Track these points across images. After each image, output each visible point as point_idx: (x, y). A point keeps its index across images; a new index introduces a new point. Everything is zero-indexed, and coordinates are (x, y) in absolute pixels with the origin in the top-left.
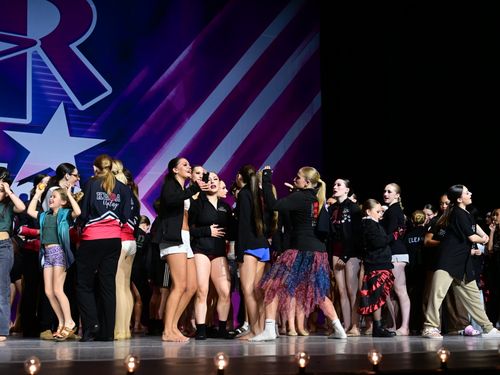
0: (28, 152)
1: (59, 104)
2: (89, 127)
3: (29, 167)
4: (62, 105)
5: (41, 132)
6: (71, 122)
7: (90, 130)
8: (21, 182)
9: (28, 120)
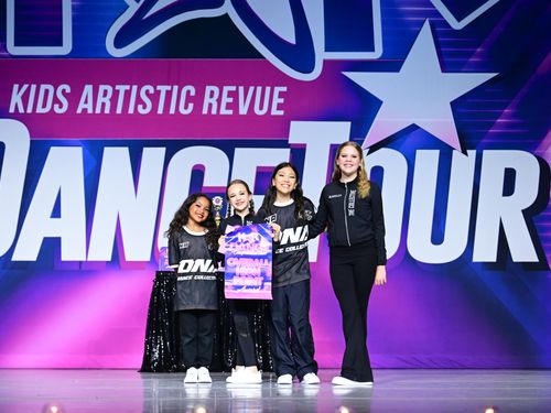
0: (379, 103)
1: (421, 24)
2: (471, 55)
3: (383, 126)
4: (427, 26)
5: (398, 70)
6: (443, 49)
7: (471, 60)
8: (373, 149)
9: (377, 54)
